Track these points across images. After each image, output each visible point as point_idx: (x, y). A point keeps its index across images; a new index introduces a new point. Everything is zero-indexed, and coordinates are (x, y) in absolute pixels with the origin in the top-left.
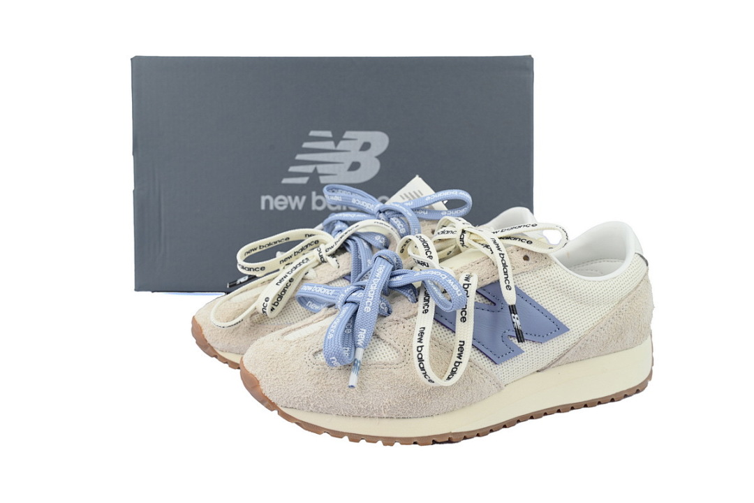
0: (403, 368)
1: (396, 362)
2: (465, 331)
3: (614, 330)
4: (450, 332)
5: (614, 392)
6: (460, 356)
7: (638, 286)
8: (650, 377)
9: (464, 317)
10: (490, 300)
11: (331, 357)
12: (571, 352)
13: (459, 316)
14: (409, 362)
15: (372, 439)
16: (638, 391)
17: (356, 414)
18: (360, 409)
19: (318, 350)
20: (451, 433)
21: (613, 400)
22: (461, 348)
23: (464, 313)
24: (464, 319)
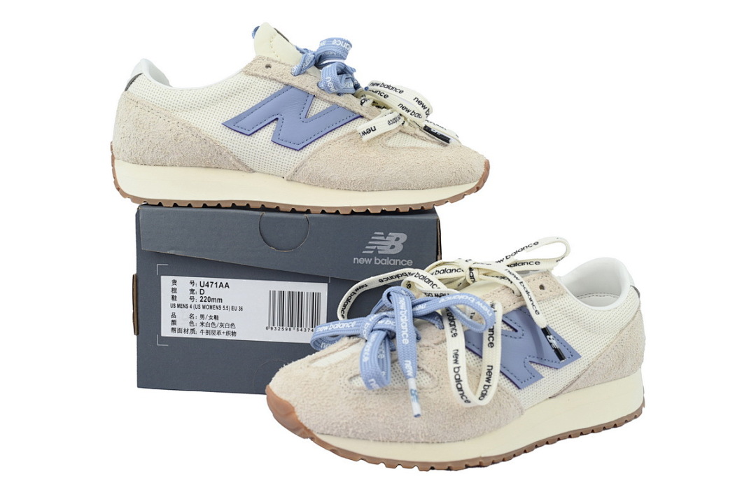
0: (438, 392)
1: (431, 386)
2: (493, 356)
3: (617, 357)
4: (478, 357)
5: (616, 418)
6: (488, 380)
7: (634, 316)
8: (643, 405)
9: (491, 343)
10: (511, 327)
11: (370, 379)
12: (582, 378)
13: (486, 342)
14: (442, 386)
15: (408, 465)
16: (636, 417)
17: (394, 439)
18: (398, 433)
19: (352, 375)
20: (481, 458)
21: (615, 426)
22: (489, 372)
23: (491, 339)
24: (491, 345)
